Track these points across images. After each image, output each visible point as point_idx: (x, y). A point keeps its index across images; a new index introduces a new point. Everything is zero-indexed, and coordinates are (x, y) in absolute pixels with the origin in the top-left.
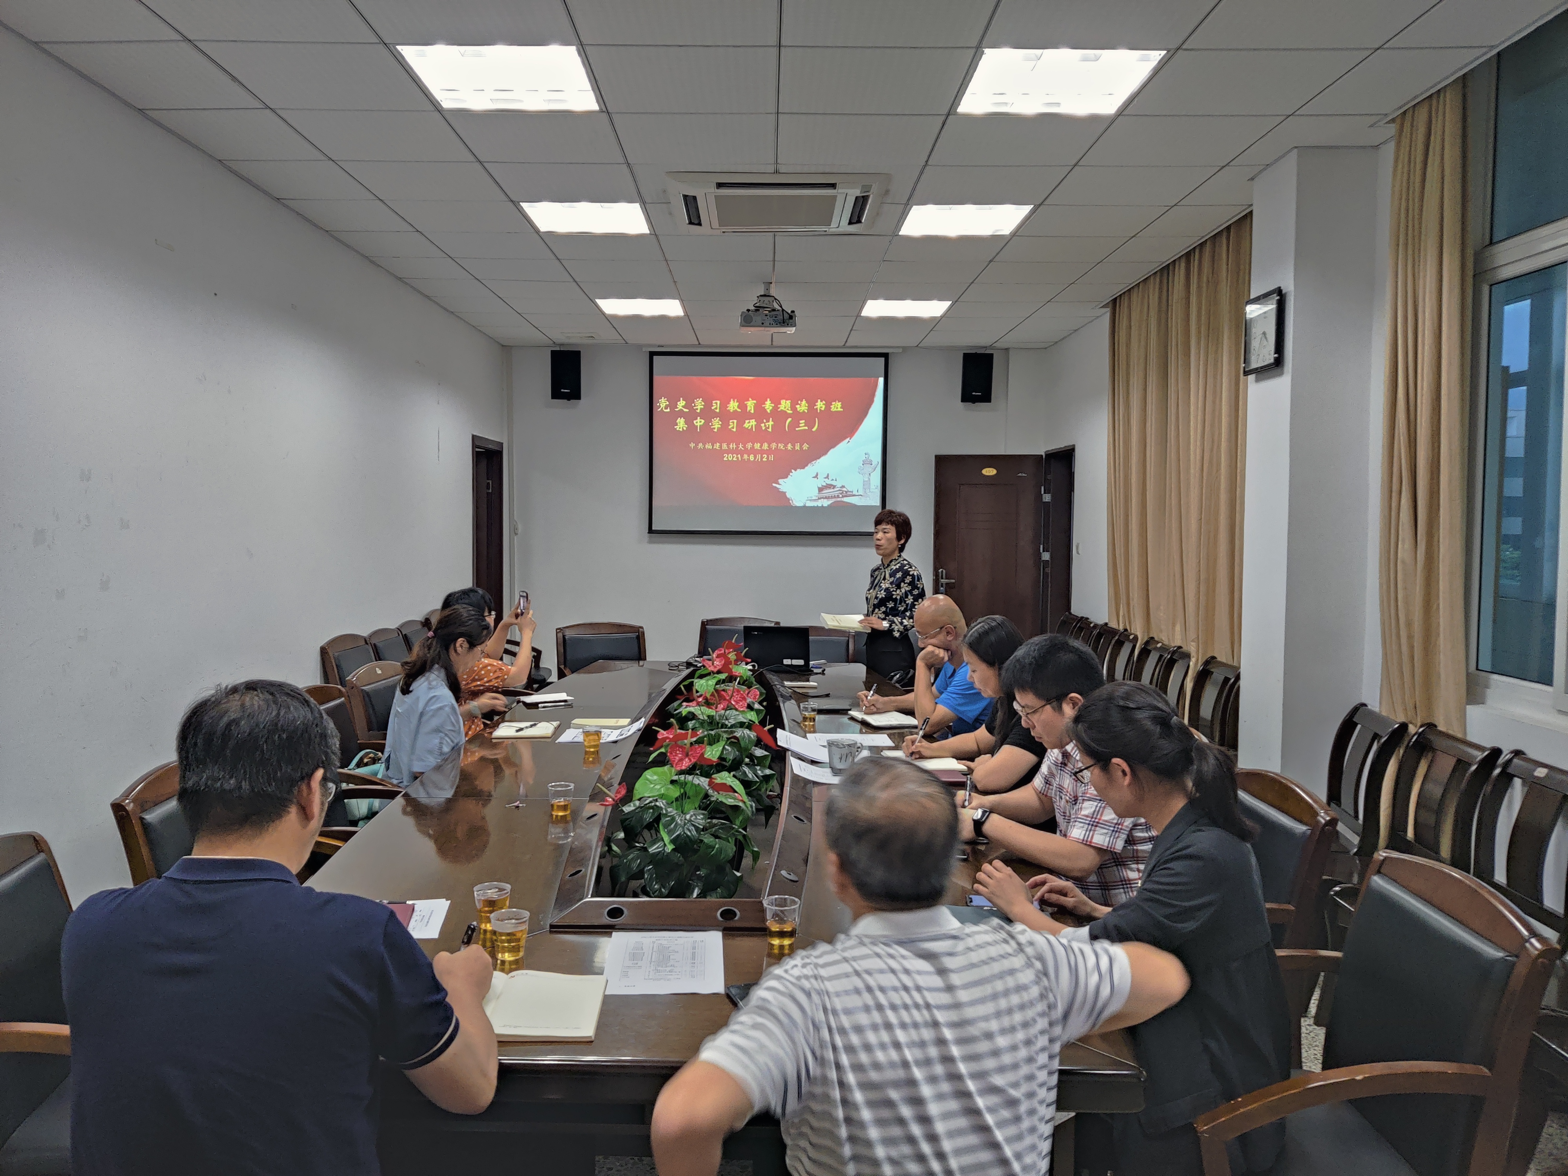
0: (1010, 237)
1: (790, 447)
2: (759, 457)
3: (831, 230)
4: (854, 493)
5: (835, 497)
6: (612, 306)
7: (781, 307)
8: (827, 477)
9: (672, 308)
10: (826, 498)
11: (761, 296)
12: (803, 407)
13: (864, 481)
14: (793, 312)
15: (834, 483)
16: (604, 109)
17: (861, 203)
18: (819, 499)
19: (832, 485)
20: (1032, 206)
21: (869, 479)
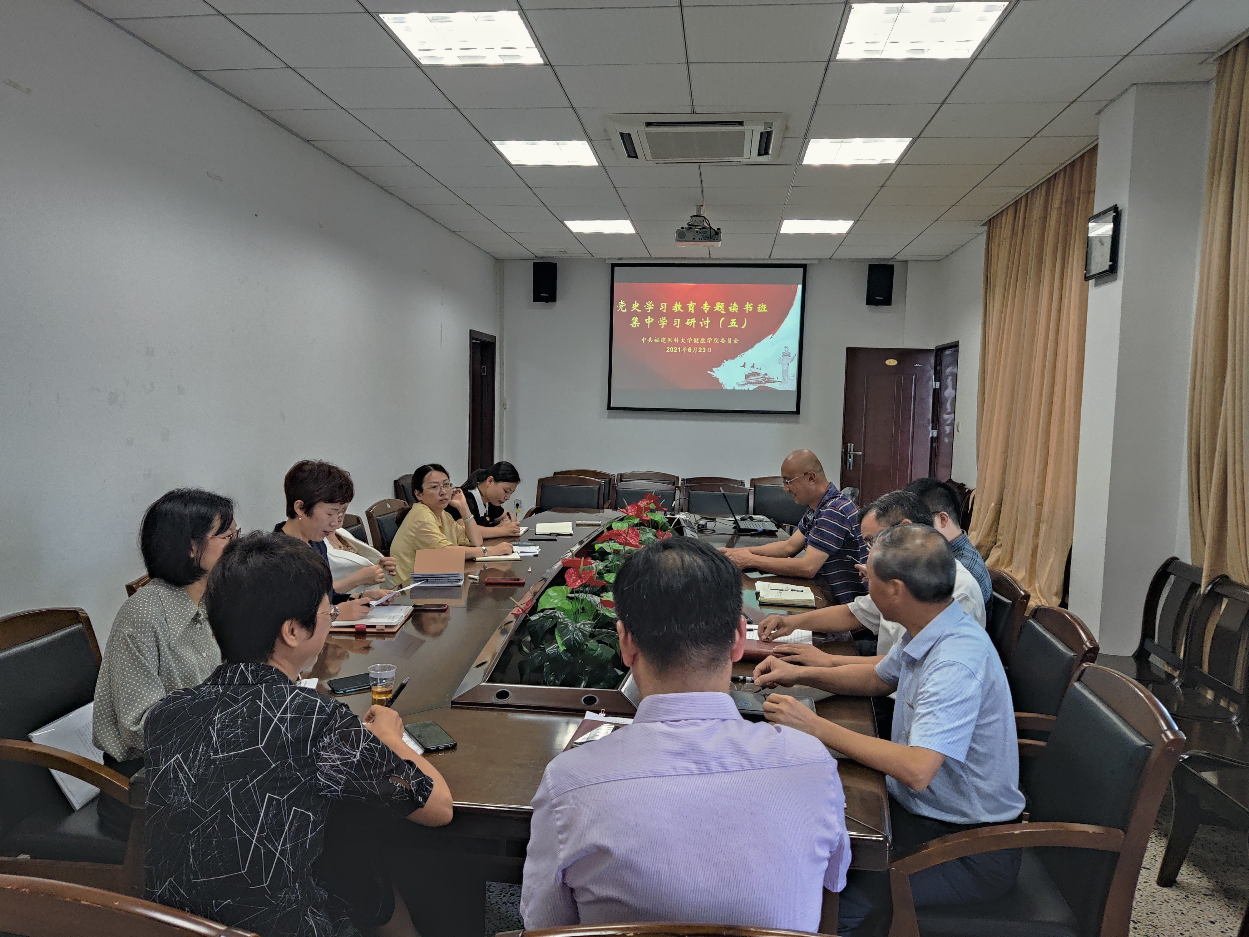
0: (895, 166)
1: (723, 341)
2: (695, 349)
3: (744, 160)
4: (774, 380)
5: (759, 383)
6: (577, 226)
7: (709, 225)
8: (753, 366)
9: (625, 227)
10: (751, 383)
11: (694, 216)
12: (734, 308)
13: (783, 370)
14: (719, 229)
15: (758, 371)
16: (548, 63)
17: (766, 138)
18: (746, 384)
19: (756, 373)
20: (911, 139)
21: (788, 369)
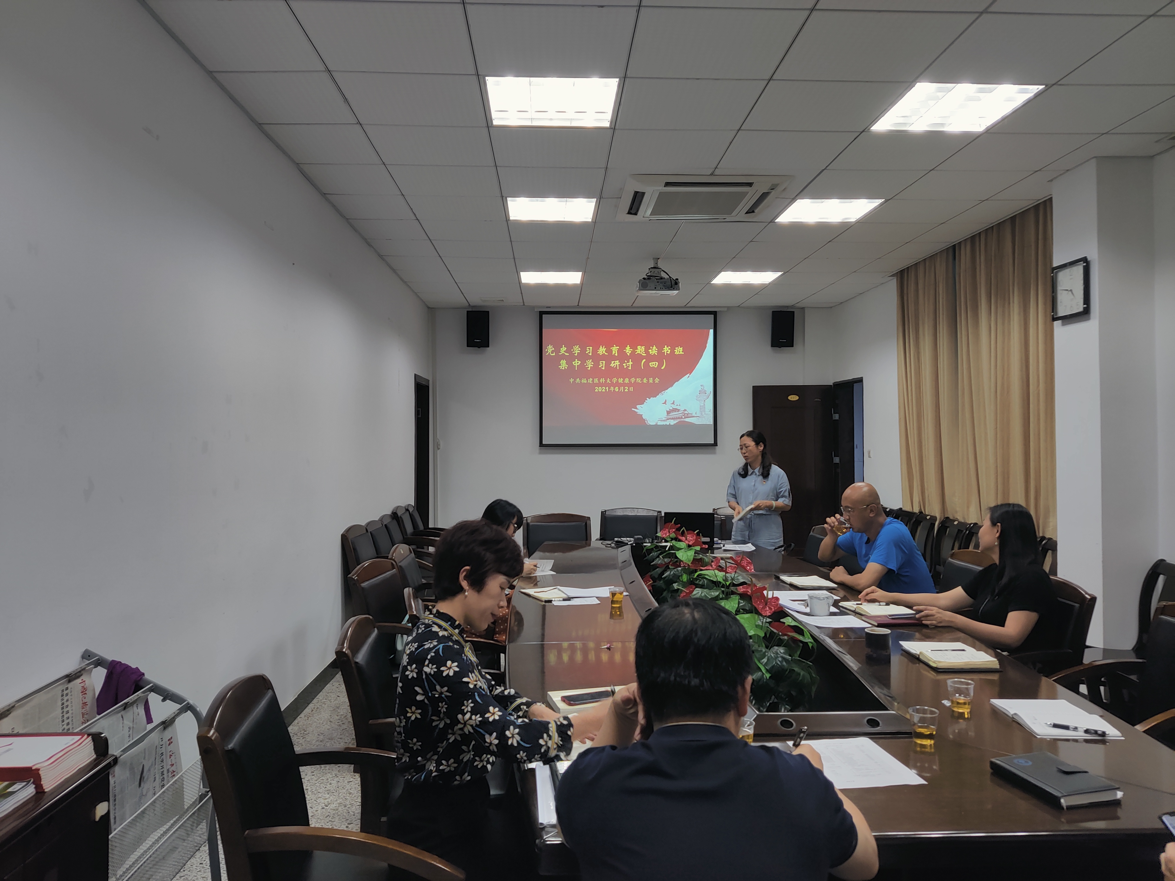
0: (855, 223)
1: (645, 380)
2: (622, 388)
3: (731, 218)
4: (693, 415)
5: (679, 418)
6: (529, 278)
7: (668, 275)
8: (673, 403)
9: (574, 278)
10: (672, 419)
11: (652, 268)
12: (654, 351)
13: (700, 406)
14: (677, 279)
15: (678, 407)
16: (613, 126)
17: (763, 197)
18: (667, 419)
19: (676, 409)
20: (884, 200)
21: (704, 404)
